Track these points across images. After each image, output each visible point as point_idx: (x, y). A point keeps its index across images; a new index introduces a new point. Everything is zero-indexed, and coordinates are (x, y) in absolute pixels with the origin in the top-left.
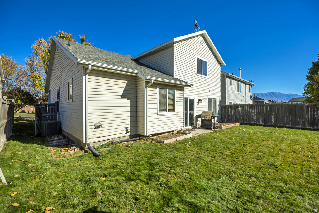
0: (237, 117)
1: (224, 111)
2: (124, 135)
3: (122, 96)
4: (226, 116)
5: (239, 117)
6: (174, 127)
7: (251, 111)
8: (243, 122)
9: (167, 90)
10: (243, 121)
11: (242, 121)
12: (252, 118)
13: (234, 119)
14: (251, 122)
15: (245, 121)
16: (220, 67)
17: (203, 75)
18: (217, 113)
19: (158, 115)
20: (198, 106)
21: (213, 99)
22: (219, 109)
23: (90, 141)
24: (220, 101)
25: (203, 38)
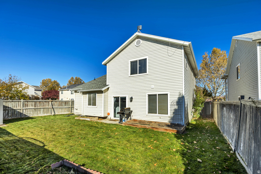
9: (92, 94)
16: (181, 50)
17: (139, 74)
18: (172, 112)
19: (87, 107)
20: (131, 103)
21: (158, 95)
22: (177, 107)
23: (75, 113)
24: (180, 96)
25: (140, 39)
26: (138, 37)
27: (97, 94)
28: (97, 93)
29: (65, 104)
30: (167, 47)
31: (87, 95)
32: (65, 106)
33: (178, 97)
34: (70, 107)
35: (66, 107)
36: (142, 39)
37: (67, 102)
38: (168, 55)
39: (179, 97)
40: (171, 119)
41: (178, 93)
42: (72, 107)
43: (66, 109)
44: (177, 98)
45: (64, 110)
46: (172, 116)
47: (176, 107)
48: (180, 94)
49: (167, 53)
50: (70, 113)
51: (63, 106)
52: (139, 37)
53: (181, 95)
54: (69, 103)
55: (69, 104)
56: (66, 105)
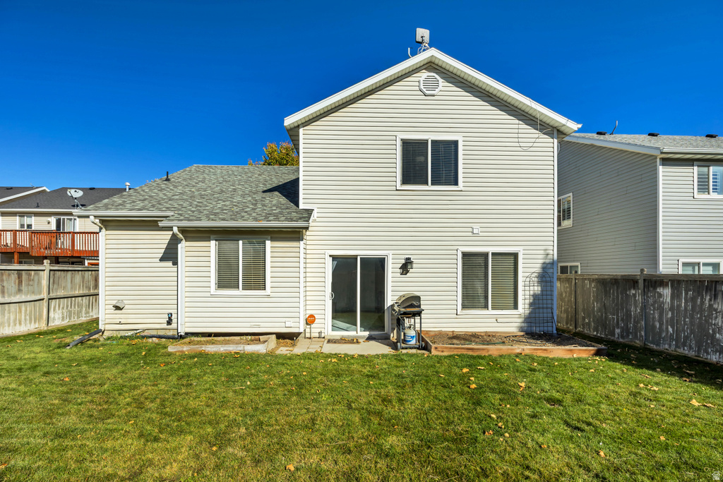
0: (654, 326)
1: (613, 299)
2: (165, 326)
3: (162, 259)
4: (618, 316)
5: (661, 324)
6: (262, 324)
7: (711, 306)
8: (673, 348)
9: (241, 242)
10: (677, 346)
11: (670, 346)
12: (713, 336)
13: (643, 333)
14: (708, 353)
15: (684, 345)
16: (551, 140)
17: (432, 185)
18: (527, 302)
19: (212, 296)
20: (404, 278)
21: (493, 254)
22: (540, 288)
23: (108, 327)
24: (547, 261)
25: (436, 73)
26: (431, 66)
27: (268, 243)
28: (272, 240)
29: (20, 282)
30: (517, 121)
31: (213, 243)
32: (20, 291)
33: (542, 261)
34: (44, 295)
35: (23, 298)
36: (445, 76)
37: (30, 275)
38: (517, 144)
39: (544, 263)
40: (523, 322)
41: (542, 252)
42: (52, 295)
43: (23, 309)
44: (539, 266)
45: (12, 317)
46: (527, 312)
47: (537, 289)
48: (548, 254)
49: (517, 140)
50: (43, 326)
51: (10, 295)
52: (433, 65)
53: (550, 257)
54: (36, 278)
55: (39, 283)
56: (24, 287)
